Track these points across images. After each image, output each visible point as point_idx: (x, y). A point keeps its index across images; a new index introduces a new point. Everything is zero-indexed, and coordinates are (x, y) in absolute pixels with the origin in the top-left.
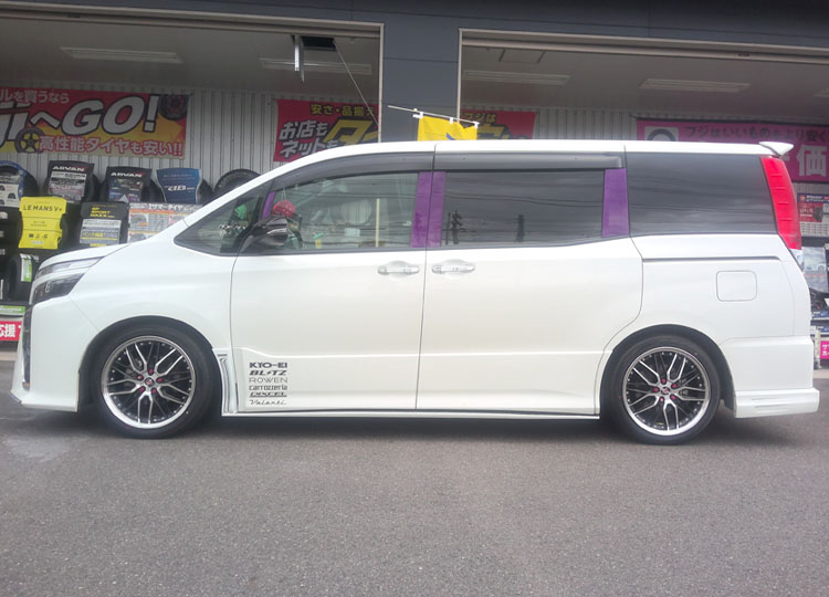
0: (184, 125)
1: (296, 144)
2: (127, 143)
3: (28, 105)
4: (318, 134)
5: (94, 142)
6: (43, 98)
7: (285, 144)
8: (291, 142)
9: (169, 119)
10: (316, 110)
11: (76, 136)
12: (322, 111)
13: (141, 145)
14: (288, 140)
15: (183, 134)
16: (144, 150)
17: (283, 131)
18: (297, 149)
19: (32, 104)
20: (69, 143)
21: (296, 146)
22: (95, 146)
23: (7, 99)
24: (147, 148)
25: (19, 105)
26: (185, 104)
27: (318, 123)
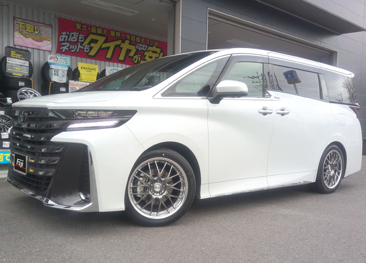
1: (68, 44)
4: (80, 41)
7: (62, 44)
8: (65, 44)
10: (78, 27)
12: (82, 27)
14: (64, 42)
17: (61, 36)
18: (69, 47)
21: (68, 46)
27: (79, 34)
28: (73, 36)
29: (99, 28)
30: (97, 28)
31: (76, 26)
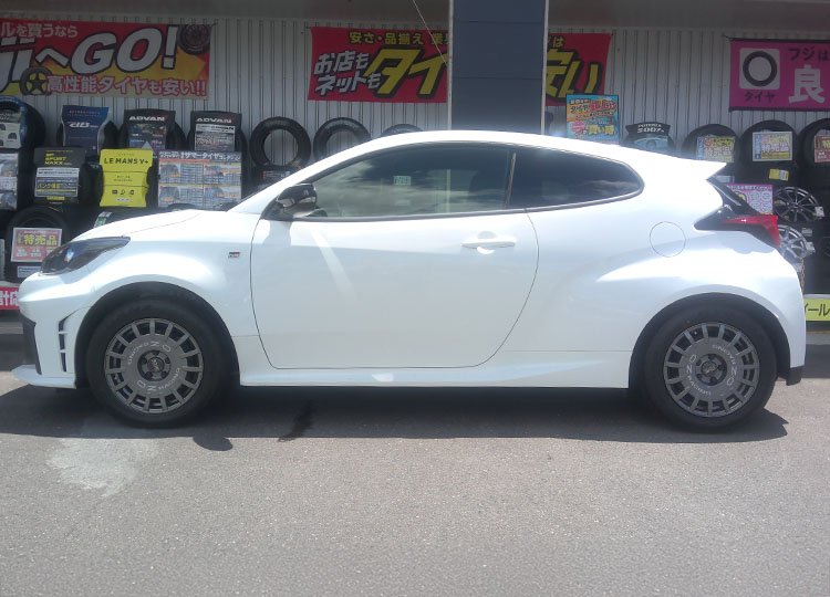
0: (206, 59)
2: (145, 82)
3: (33, 40)
5: (108, 82)
6: (48, 32)
9: (190, 53)
11: (88, 75)
13: (160, 84)
15: (206, 70)
16: (163, 89)
19: (36, 39)
20: (80, 83)
22: (108, 86)
23: (9, 34)
24: (167, 87)
25: (22, 41)
26: (208, 34)
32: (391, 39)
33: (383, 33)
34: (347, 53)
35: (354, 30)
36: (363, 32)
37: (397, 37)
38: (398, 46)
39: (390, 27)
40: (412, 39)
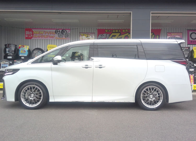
4: (107, 37)
17: (99, 36)
27: (107, 34)
28: (104, 35)
29: (116, 30)
30: (115, 30)
31: (105, 31)
32: (114, 31)
33: (112, 30)
34: (105, 34)
35: (106, 29)
36: (108, 30)
37: (115, 31)
38: (115, 33)
39: (114, 29)
40: (118, 31)
